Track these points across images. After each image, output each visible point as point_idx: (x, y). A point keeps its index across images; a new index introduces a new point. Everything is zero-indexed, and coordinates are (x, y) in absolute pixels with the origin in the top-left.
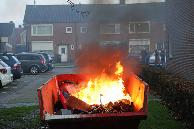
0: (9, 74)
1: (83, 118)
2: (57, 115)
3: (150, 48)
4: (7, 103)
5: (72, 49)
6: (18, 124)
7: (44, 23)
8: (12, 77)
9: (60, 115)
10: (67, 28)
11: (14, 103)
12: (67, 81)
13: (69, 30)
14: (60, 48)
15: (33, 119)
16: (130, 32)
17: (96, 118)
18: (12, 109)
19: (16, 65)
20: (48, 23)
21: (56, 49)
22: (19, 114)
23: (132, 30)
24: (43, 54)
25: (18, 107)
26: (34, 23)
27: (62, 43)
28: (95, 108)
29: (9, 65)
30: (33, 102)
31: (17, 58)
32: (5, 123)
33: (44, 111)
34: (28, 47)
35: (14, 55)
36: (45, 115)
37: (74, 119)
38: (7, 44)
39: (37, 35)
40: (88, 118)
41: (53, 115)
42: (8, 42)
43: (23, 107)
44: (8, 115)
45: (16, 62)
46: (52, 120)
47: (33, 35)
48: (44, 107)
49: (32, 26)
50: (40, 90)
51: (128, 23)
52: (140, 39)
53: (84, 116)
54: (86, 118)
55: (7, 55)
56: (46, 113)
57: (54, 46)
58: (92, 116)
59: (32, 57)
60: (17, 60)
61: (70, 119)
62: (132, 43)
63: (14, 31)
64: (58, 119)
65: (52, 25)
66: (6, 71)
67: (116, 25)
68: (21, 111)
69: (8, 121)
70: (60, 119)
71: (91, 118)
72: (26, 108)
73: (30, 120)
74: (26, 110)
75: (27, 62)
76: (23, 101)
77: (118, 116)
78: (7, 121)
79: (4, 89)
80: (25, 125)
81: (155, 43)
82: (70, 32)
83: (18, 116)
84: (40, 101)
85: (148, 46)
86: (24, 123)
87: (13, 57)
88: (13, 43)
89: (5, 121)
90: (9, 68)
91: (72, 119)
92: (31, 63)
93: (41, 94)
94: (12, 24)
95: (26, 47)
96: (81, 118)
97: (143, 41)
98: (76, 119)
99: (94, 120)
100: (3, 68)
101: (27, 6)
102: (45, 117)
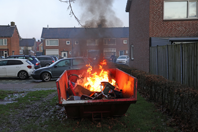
0: (33, 69)
2: (71, 100)
3: (116, 54)
4: (32, 88)
5: (70, 54)
6: (40, 104)
7: (53, 38)
9: (73, 101)
10: (67, 42)
11: (37, 88)
12: (74, 75)
13: (68, 43)
14: (63, 53)
15: (50, 99)
16: (104, 45)
17: (100, 103)
18: (35, 92)
19: (37, 63)
20: (56, 38)
21: (60, 54)
22: (40, 96)
24: (53, 57)
25: (39, 91)
26: (47, 39)
27: (64, 50)
28: (97, 95)
29: (33, 63)
30: (49, 87)
31: (38, 59)
32: (32, 102)
33: (61, 97)
34: (44, 53)
35: (36, 57)
36: (62, 100)
37: (83, 104)
38: (31, 51)
39: (49, 45)
40: (94, 103)
41: (68, 100)
42: (32, 50)
43: (43, 91)
44: (33, 96)
45: (37, 62)
46: (67, 104)
47: (46, 45)
49: (46, 40)
50: (58, 82)
51: (103, 39)
53: (91, 101)
54: (92, 103)
55: (32, 57)
57: (59, 52)
59: (47, 59)
60: (38, 60)
61: (80, 103)
62: (105, 51)
63: (35, 43)
64: (71, 104)
65: (58, 40)
66: (31, 67)
67: (96, 40)
68: (41, 94)
69: (34, 101)
71: (96, 102)
72: (45, 91)
73: (48, 100)
74: (45, 93)
75: (44, 62)
76: (42, 87)
77: (116, 102)
79: (30, 78)
80: (45, 104)
81: (119, 51)
82: (69, 44)
83: (40, 97)
84: (58, 90)
85: (115, 52)
86: (44, 102)
87: (35, 58)
88: (34, 51)
89: (31, 101)
90: (33, 65)
92: (46, 62)
93: (59, 85)
94: (34, 39)
95: (43, 53)
96: (88, 103)
97: (112, 50)
98: (85, 103)
99: (98, 104)
100: (29, 65)
101: (43, 28)
102: (62, 102)
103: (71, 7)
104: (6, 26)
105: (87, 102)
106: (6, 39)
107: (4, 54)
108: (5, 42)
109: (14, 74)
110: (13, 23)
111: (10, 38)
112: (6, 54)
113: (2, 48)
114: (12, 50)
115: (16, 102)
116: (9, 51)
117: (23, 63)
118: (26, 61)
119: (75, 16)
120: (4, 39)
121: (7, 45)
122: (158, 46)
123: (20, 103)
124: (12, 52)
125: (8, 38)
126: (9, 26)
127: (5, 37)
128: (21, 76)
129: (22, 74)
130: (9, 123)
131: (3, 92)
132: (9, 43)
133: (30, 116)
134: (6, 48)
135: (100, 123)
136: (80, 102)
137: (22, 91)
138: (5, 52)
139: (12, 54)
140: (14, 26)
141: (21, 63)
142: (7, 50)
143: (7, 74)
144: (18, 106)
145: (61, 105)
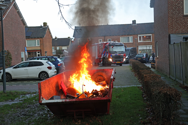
0: (54, 70)
8: (55, 72)
9: (52, 100)
10: (99, 40)
16: (139, 41)
19: (59, 64)
23: (140, 39)
28: (79, 95)
29: (54, 64)
33: (41, 97)
36: (42, 99)
40: (70, 102)
46: (46, 103)
48: (42, 94)
51: (138, 36)
52: (145, 46)
54: (69, 101)
55: (54, 58)
56: (43, 98)
58: (73, 101)
60: (60, 61)
61: (58, 102)
62: (140, 48)
63: (70, 42)
64: (50, 103)
66: (52, 68)
67: (130, 37)
70: (51, 103)
85: (151, 50)
87: (58, 59)
90: (54, 66)
94: (69, 38)
97: (147, 47)
98: (62, 102)
100: (49, 66)
102: (41, 101)
103: (61, 12)
104: (39, 27)
105: (64, 101)
106: (39, 40)
107: (37, 55)
108: (38, 43)
109: (36, 75)
110: (45, 24)
111: (42, 39)
112: (39, 55)
113: (35, 49)
114: (45, 51)
115: (21, 102)
116: (42, 52)
117: (43, 64)
118: (46, 62)
119: (65, 21)
120: (36, 40)
121: (39, 46)
122: (174, 43)
123: (24, 103)
124: (44, 52)
125: (41, 39)
126: (41, 27)
127: (38, 38)
128: (42, 77)
129: (42, 75)
130: (3, 121)
131: (16, 93)
132: (42, 44)
133: (25, 115)
134: (39, 48)
135: (80, 121)
136: (58, 101)
137: (35, 92)
138: (38, 53)
139: (44, 54)
140: (47, 27)
141: (41, 64)
142: (40, 51)
143: (29, 75)
144: (20, 106)
145: (41, 104)
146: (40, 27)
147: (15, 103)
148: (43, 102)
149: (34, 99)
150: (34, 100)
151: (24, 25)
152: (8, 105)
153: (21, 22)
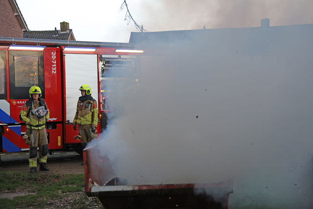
1: (142, 190)
17: (161, 190)
32: (62, 195)
33: (90, 179)
36: (92, 185)
37: (130, 192)
46: (100, 192)
50: (86, 150)
53: (144, 188)
56: (93, 183)
58: (154, 188)
61: (125, 191)
78: (66, 193)
84: (86, 166)
91: (128, 192)
93: (87, 157)
96: (139, 190)
98: (133, 192)
99: (159, 193)
101: (131, 33)
102: (91, 188)
103: (126, 5)
104: (51, 31)
110: (64, 25)
115: (34, 194)
119: (135, 23)
123: (40, 197)
126: (56, 31)
136: (125, 189)
140: (68, 31)
144: (33, 202)
145: (90, 194)
146: (53, 31)
147: (21, 196)
148: (94, 190)
149: (59, 189)
150: (60, 191)
151: (22, 28)
152: (6, 199)
153: (15, 20)
